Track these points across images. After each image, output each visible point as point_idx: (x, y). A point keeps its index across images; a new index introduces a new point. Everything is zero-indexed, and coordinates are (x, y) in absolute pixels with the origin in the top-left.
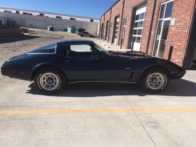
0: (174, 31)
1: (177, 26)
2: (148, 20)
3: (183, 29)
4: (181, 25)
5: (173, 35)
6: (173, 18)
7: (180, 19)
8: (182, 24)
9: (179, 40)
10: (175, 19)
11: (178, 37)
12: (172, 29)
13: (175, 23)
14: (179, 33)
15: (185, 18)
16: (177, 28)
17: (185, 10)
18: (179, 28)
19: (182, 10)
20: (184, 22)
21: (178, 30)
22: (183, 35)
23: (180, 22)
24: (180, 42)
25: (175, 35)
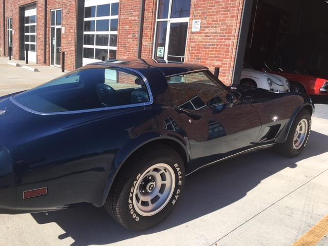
0: (201, 42)
1: (207, 33)
2: (128, 18)
3: (222, 39)
4: (215, 33)
5: (200, 48)
6: (195, 19)
7: (213, 21)
8: (219, 30)
9: (216, 57)
10: (200, 21)
11: (212, 51)
12: (196, 37)
13: (201, 27)
14: (213, 45)
15: (224, 20)
16: (206, 36)
17: (223, 8)
18: (211, 37)
19: (214, 6)
20: (222, 27)
21: (210, 39)
22: (223, 48)
23: (212, 27)
24: (217, 60)
25: (205, 48)
